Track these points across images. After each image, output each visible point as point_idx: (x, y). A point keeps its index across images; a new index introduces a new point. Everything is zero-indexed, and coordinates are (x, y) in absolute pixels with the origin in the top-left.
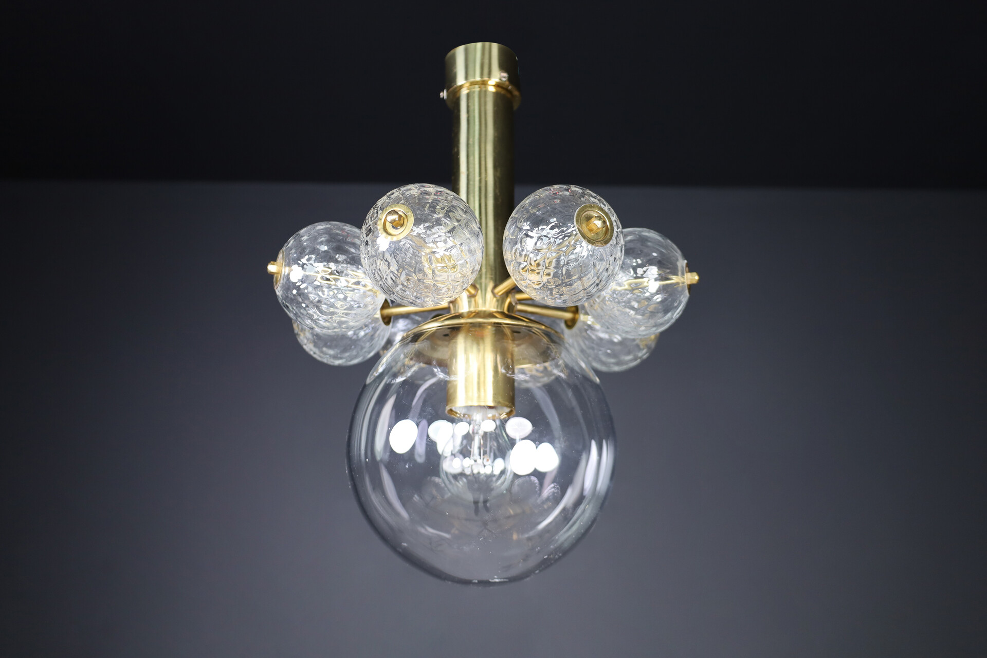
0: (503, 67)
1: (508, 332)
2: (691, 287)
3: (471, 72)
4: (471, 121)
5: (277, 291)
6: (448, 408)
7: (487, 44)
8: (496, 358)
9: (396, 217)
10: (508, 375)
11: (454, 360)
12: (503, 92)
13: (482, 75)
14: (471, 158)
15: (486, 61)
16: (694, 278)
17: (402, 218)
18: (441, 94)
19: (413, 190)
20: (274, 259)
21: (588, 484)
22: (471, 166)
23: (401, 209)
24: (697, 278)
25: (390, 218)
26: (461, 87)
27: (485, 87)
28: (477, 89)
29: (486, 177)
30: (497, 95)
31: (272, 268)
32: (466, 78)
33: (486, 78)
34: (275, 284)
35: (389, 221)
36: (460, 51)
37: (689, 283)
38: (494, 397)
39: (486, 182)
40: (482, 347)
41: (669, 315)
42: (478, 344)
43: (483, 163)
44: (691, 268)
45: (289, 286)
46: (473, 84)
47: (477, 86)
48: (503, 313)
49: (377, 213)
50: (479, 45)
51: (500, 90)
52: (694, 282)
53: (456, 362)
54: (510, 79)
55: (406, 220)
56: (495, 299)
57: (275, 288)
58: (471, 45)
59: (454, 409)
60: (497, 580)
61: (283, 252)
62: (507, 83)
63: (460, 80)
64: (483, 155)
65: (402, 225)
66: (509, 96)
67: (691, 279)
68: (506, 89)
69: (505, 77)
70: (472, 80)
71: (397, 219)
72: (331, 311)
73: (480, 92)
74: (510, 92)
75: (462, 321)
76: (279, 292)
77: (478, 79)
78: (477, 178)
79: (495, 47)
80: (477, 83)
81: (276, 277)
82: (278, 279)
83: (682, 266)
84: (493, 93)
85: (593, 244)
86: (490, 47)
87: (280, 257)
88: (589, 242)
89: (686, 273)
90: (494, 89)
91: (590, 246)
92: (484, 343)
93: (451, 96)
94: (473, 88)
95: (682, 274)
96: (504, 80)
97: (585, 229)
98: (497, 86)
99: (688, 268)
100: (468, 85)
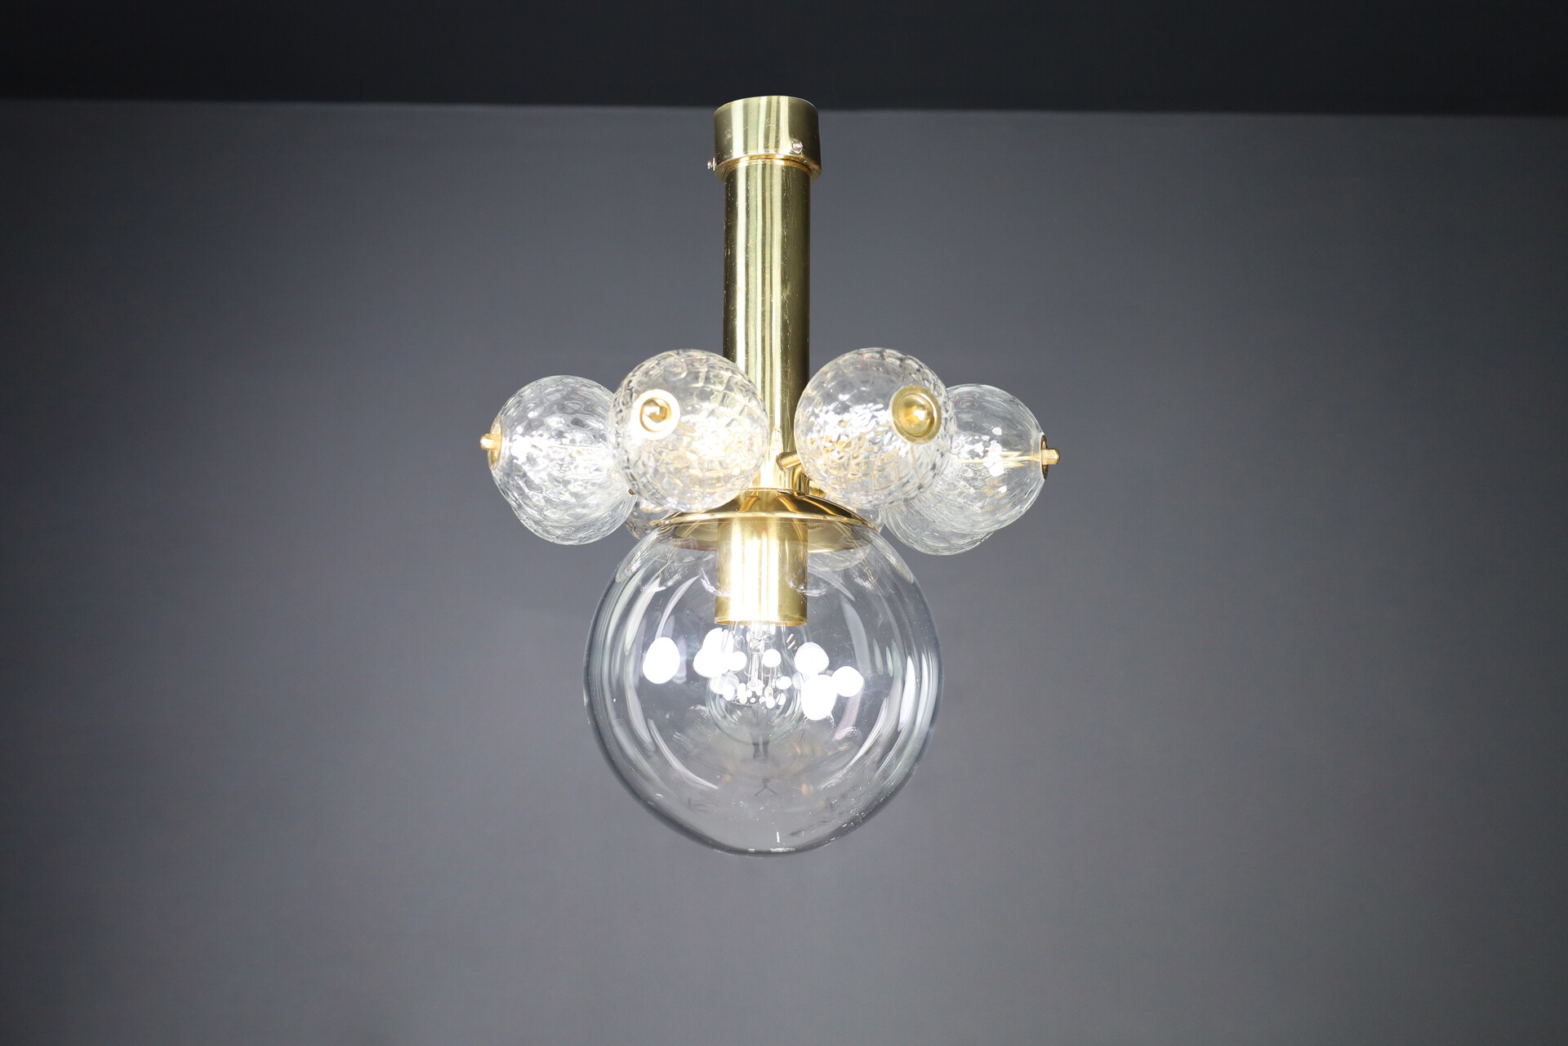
0: (794, 134)
1: (798, 526)
2: (1046, 470)
3: (751, 143)
4: (752, 213)
5: (493, 472)
6: (718, 620)
7: (774, 98)
9: (656, 410)
10: (799, 591)
12: (795, 165)
13: (766, 147)
14: (751, 269)
15: (773, 126)
16: (1051, 456)
17: (664, 411)
18: (709, 164)
20: (487, 430)
21: (905, 717)
22: (751, 280)
23: (663, 396)
24: (1056, 456)
25: (649, 410)
26: (737, 161)
27: (771, 161)
28: (760, 162)
29: (771, 298)
30: (786, 171)
31: (486, 442)
32: (746, 150)
33: (771, 151)
34: (490, 460)
35: (648, 414)
36: (737, 106)
37: (1045, 463)
38: (780, 611)
39: (771, 303)
41: (1018, 508)
42: (760, 537)
43: (768, 276)
44: (1048, 443)
45: (512, 469)
46: (751, 158)
47: (760, 160)
48: (791, 497)
49: (631, 396)
50: (764, 100)
51: (790, 163)
52: (1053, 462)
54: (806, 150)
55: (668, 410)
56: (779, 474)
57: (491, 468)
58: (753, 100)
59: (726, 619)
60: (780, 850)
61: (501, 422)
62: (802, 156)
63: (737, 151)
64: (767, 265)
65: (664, 418)
66: (805, 169)
67: (1048, 458)
68: (801, 163)
69: (799, 149)
70: (751, 152)
73: (764, 165)
74: (806, 166)
76: (497, 474)
77: (761, 151)
78: (760, 299)
79: (784, 101)
80: (759, 157)
81: (492, 453)
82: (496, 454)
83: (1036, 444)
84: (783, 171)
85: (913, 441)
86: (778, 103)
87: (496, 428)
88: (908, 439)
89: (1042, 449)
90: (782, 163)
91: (909, 444)
92: (767, 533)
93: (723, 170)
94: (754, 162)
95: (1036, 451)
96: (797, 152)
97: (903, 420)
98: (786, 159)
99: (1044, 443)
100: (747, 158)
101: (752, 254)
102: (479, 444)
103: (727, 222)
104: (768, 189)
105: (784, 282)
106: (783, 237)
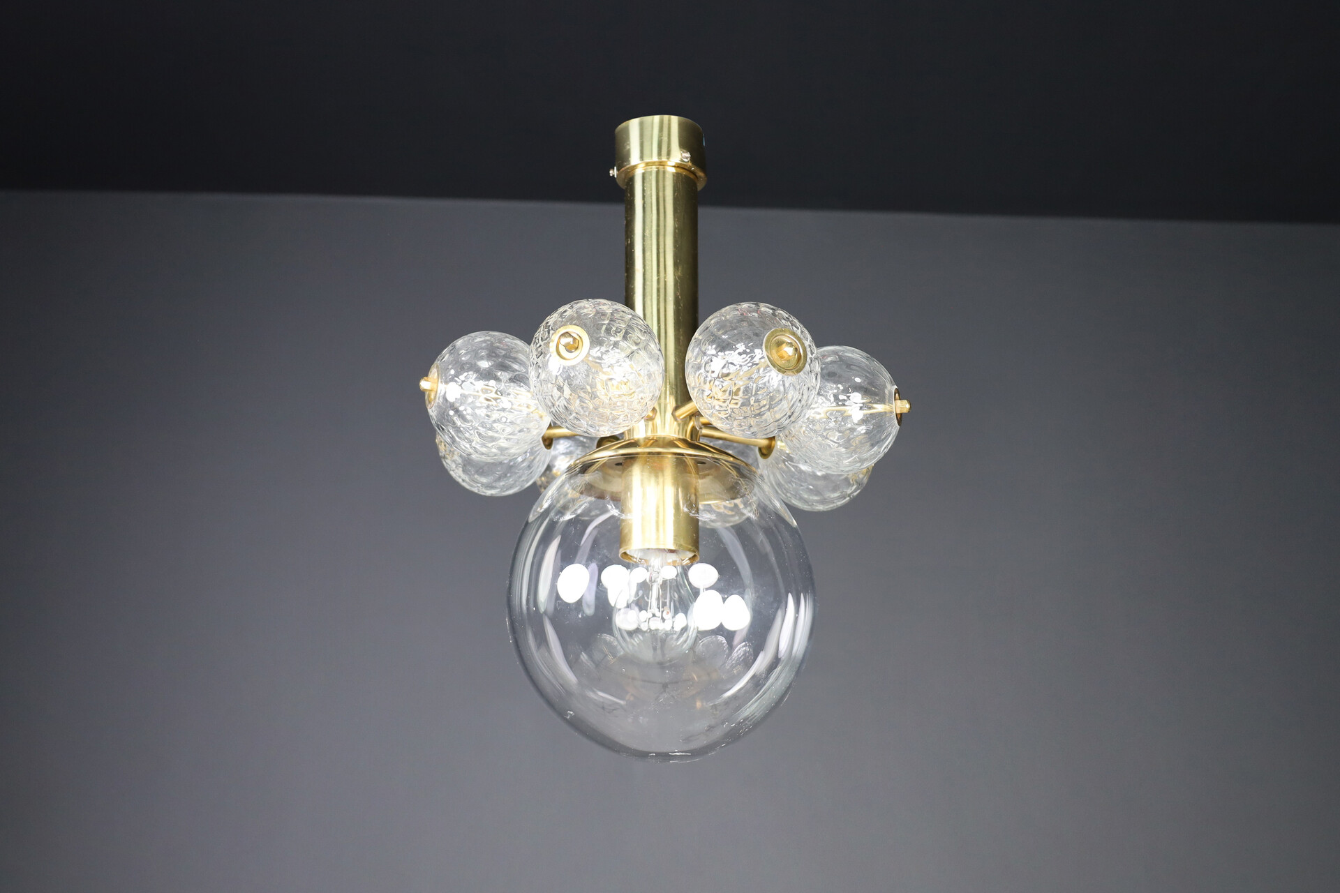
0: (684, 145)
1: (690, 462)
2: (900, 418)
3: (646, 151)
4: (648, 209)
5: (429, 410)
6: (622, 551)
7: (666, 117)
8: (678, 492)
9: (570, 340)
10: (691, 514)
11: (629, 493)
12: (685, 173)
13: (660, 154)
14: (648, 254)
15: (665, 139)
16: (903, 406)
17: (577, 341)
18: (611, 172)
19: (587, 307)
20: (425, 373)
22: (648, 263)
23: (575, 330)
24: (908, 406)
25: (564, 340)
26: (634, 167)
27: (664, 168)
28: (654, 169)
29: (665, 277)
30: (677, 177)
31: (424, 384)
32: (642, 157)
33: (664, 159)
34: (427, 402)
35: (563, 344)
36: (634, 125)
37: (898, 412)
38: (675, 540)
39: (665, 282)
40: (661, 480)
41: (876, 448)
42: (657, 477)
43: (662, 259)
44: (901, 394)
45: (446, 406)
46: (647, 164)
47: (654, 167)
48: (684, 441)
49: (549, 333)
50: (657, 118)
51: (680, 171)
52: (905, 411)
53: (631, 496)
54: (693, 159)
55: (580, 342)
56: (676, 423)
57: (428, 407)
58: (648, 119)
59: (628, 552)
60: (678, 754)
61: (437, 367)
62: (690, 164)
63: (634, 159)
64: (661, 250)
65: (577, 348)
66: (692, 176)
67: (901, 408)
68: (688, 170)
69: (687, 158)
70: (647, 160)
71: (572, 343)
72: (489, 434)
73: (658, 173)
74: (693, 173)
75: (638, 450)
76: (433, 412)
77: (655, 159)
78: (655, 278)
79: (675, 120)
80: (653, 164)
81: (429, 396)
82: (432, 397)
83: (890, 393)
84: (674, 175)
85: (784, 372)
86: (669, 120)
87: (434, 372)
88: (779, 370)
89: (895, 400)
90: (673, 170)
91: (780, 375)
92: (663, 475)
93: (623, 175)
94: (649, 169)
95: (890, 402)
96: (686, 160)
97: (775, 356)
98: (677, 166)
99: (897, 395)
100: (643, 165)
101: (648, 242)
102: (418, 386)
103: (626, 218)
104: (661, 189)
105: (676, 265)
106: (675, 228)
